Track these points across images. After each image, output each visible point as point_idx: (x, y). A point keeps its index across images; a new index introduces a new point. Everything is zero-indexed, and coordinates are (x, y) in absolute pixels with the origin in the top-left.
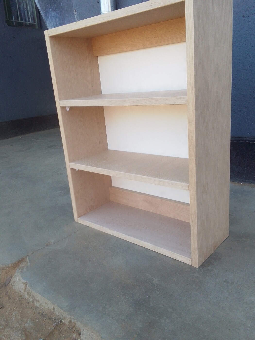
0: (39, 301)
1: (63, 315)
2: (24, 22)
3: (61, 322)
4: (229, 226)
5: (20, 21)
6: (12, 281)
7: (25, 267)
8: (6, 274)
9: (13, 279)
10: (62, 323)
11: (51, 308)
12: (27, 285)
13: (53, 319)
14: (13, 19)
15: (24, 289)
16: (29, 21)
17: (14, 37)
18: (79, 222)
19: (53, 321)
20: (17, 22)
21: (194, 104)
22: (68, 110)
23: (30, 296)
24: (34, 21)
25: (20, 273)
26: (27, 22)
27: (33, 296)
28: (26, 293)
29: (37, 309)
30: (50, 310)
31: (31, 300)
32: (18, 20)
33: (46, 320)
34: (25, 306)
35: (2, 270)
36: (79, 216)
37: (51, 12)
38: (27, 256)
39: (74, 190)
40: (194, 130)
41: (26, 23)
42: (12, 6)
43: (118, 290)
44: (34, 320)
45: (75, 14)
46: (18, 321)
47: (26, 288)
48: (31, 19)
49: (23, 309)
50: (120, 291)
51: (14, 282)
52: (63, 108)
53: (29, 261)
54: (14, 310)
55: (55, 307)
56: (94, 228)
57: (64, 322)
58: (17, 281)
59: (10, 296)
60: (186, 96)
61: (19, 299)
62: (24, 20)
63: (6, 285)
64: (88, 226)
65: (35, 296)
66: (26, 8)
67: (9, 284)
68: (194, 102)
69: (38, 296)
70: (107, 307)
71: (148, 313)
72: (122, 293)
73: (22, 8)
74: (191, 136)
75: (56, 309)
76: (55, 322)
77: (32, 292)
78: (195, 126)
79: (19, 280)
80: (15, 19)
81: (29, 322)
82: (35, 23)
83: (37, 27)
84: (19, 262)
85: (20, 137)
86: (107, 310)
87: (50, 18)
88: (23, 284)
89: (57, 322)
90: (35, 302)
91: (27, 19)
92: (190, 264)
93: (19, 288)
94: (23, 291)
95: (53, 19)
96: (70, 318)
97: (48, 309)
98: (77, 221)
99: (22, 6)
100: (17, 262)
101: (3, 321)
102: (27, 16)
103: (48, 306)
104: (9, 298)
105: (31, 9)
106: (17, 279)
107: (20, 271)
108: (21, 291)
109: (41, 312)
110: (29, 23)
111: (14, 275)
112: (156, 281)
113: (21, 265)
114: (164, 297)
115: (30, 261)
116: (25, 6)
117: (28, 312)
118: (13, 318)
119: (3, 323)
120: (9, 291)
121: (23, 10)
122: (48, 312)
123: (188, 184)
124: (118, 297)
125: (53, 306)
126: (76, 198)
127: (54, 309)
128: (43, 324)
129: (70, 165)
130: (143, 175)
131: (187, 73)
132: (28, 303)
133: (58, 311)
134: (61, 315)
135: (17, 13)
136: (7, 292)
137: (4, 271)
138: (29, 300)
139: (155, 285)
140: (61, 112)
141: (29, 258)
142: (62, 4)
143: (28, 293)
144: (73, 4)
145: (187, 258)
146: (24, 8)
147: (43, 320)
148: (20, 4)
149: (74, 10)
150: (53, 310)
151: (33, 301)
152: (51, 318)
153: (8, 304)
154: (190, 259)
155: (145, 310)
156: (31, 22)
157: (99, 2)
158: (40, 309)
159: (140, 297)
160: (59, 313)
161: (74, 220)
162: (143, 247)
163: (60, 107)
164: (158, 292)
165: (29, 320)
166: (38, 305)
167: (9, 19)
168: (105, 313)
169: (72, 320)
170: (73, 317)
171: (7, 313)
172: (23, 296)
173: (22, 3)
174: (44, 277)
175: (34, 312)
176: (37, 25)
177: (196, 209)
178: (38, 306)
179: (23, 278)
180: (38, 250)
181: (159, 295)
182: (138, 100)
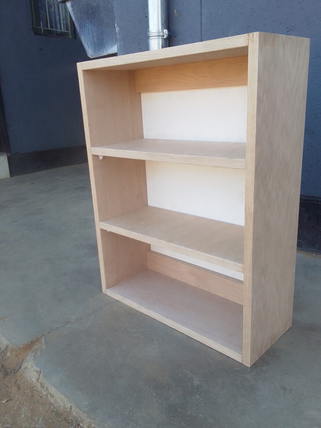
0: (53, 397)
1: (81, 417)
2: (54, 29)
3: (79, 425)
4: (292, 315)
5: (49, 28)
6: (23, 367)
7: (39, 350)
8: (17, 357)
9: (25, 365)
10: (80, 427)
11: (68, 406)
12: (41, 375)
13: (70, 421)
14: (42, 26)
15: (36, 378)
16: (61, 29)
17: (41, 49)
18: (107, 294)
19: (69, 423)
20: (46, 29)
21: (254, 171)
22: (101, 158)
23: (44, 388)
24: (67, 29)
25: (33, 358)
26: (59, 30)
27: (47, 389)
28: (39, 383)
29: (50, 406)
30: (67, 409)
31: (44, 393)
32: (48, 27)
33: (61, 421)
34: (37, 401)
35: (12, 351)
36: (108, 287)
37: (87, 24)
38: (43, 336)
39: (103, 255)
40: (253, 201)
41: (57, 31)
42: (41, 9)
43: (149, 390)
44: (46, 420)
45: (117, 29)
46: (28, 420)
47: (39, 378)
48: (64, 26)
49: (35, 405)
50: (151, 391)
51: (26, 368)
52: (96, 157)
53: (44, 343)
54: (23, 404)
55: (72, 406)
56: (125, 304)
57: (82, 426)
58: (29, 368)
59: (19, 385)
60: (245, 160)
61: (30, 391)
62: (54, 28)
63: (16, 371)
64: (119, 301)
65: (49, 389)
66: (57, 12)
67: (19, 370)
68: (254, 169)
69: (53, 390)
70: (135, 412)
71: (184, 423)
72: (153, 394)
73: (52, 13)
74: (249, 208)
75: (73, 409)
76: (72, 425)
77: (46, 383)
78: (254, 196)
79: (32, 366)
80: (43, 26)
81: (41, 422)
82: (68, 32)
83: (70, 37)
84: (33, 343)
85: (43, 173)
86: (134, 415)
87: (86, 31)
88: (36, 373)
89: (74, 425)
90: (49, 396)
91: (58, 26)
92: (241, 362)
93: (31, 376)
94: (35, 381)
95: (90, 33)
96: (90, 422)
97: (64, 407)
98: (105, 293)
99: (52, 9)
100: (31, 343)
101: (10, 418)
102: (58, 23)
103: (64, 403)
104: (19, 388)
105: (64, 14)
106: (29, 365)
107: (33, 354)
108: (32, 381)
109: (55, 410)
110: (61, 31)
111: (26, 359)
112: (196, 382)
113: (35, 347)
114: (205, 404)
115: (46, 342)
116: (56, 9)
117: (40, 409)
118: (22, 414)
119: (10, 420)
120: (19, 379)
121: (53, 14)
122: (64, 410)
123: (242, 265)
124: (149, 398)
125: (70, 405)
126: (105, 265)
127: (71, 408)
128: (57, 426)
129: (100, 225)
130: (188, 248)
131: (247, 133)
132: (41, 397)
133: (75, 412)
134: (79, 417)
135: (47, 18)
136: (16, 380)
137: (14, 353)
138: (42, 393)
139: (195, 386)
140: (92, 161)
141: (44, 339)
142: (102, 15)
143: (41, 384)
144: (115, 17)
145: (237, 353)
146: (55, 11)
147: (58, 421)
148: (50, 7)
149: (116, 24)
150: (69, 410)
151: (47, 395)
152: (67, 419)
153: (17, 396)
154: (241, 356)
155: (180, 419)
156: (63, 30)
157: (147, 17)
158: (55, 406)
159: (175, 401)
160: (77, 413)
161: (101, 291)
162: (184, 334)
163: (91, 156)
164: (198, 397)
165: (41, 419)
166: (52, 400)
167: (36, 25)
168: (132, 419)
169: (91, 424)
170: (93, 421)
171: (15, 408)
172: (35, 388)
173: (53, 6)
174: (62, 365)
175: (47, 410)
176: (70, 34)
177: (250, 295)
178: (53, 402)
179: (36, 365)
180: (57, 328)
181: (199, 401)
182: (185, 158)
